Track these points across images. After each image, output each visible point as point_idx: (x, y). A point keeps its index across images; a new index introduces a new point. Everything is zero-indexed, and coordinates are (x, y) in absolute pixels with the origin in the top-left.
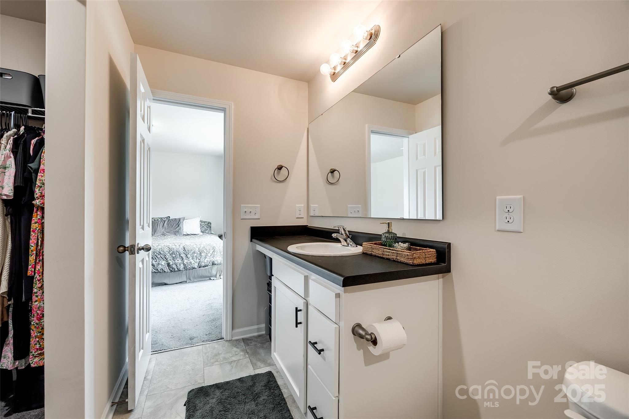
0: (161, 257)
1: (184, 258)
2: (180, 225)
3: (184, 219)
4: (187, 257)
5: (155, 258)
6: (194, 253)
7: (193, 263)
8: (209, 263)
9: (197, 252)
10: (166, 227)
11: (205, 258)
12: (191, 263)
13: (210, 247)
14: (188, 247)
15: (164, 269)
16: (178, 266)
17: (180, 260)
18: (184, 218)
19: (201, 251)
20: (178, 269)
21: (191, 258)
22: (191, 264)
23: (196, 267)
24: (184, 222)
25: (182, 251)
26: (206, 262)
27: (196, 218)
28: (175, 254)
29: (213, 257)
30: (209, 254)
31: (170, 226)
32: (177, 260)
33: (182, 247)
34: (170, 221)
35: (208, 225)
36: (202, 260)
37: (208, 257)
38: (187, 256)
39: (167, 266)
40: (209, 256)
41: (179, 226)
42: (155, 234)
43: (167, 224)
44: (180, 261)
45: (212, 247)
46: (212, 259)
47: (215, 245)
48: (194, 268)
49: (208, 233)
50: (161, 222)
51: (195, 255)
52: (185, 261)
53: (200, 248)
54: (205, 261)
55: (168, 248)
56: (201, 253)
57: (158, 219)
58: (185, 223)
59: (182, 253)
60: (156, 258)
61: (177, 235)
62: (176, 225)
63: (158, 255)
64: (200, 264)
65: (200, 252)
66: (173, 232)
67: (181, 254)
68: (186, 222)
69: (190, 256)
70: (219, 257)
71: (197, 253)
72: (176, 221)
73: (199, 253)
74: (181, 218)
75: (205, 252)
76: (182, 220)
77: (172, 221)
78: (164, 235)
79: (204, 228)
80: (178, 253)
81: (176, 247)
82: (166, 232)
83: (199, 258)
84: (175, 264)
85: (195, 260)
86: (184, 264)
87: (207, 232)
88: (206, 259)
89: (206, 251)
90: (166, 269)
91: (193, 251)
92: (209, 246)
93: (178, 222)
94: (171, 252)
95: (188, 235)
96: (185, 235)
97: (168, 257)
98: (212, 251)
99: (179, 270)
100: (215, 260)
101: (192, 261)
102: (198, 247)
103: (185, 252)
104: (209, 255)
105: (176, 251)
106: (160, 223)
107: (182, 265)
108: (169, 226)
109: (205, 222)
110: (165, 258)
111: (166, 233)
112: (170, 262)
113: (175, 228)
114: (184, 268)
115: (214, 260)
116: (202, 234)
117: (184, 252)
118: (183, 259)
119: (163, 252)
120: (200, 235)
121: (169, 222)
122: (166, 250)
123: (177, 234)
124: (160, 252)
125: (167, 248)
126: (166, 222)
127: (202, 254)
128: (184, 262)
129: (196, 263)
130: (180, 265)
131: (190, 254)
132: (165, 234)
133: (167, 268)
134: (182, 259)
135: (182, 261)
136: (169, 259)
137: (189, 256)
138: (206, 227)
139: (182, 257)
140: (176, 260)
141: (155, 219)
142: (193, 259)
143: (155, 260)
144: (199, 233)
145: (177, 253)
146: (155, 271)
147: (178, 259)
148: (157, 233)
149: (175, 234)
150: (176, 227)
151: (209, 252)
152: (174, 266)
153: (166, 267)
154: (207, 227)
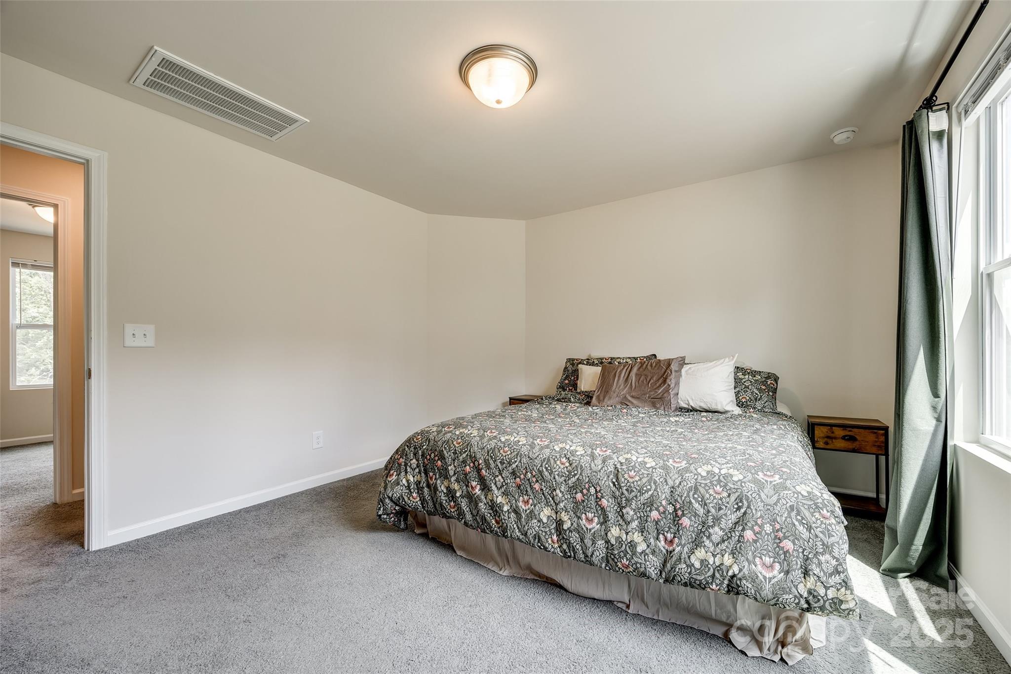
0: (542, 490)
1: (611, 516)
2: (668, 381)
3: (682, 362)
4: (622, 517)
5: (527, 491)
6: (650, 504)
7: (639, 549)
8: (713, 576)
9: (664, 503)
10: (633, 384)
11: (697, 543)
12: (633, 545)
13: (725, 494)
14: (632, 473)
15: (543, 538)
16: (588, 542)
17: (596, 519)
18: (683, 358)
19: (678, 506)
20: (586, 556)
21: (635, 524)
22: (634, 553)
23: (653, 572)
24: (683, 371)
25: (606, 484)
26: (697, 565)
27: (721, 359)
28: (582, 492)
29: (733, 553)
30: (717, 529)
31: (643, 382)
32: (587, 519)
33: (611, 469)
34: (645, 366)
35: (764, 383)
36: (678, 549)
37: (707, 543)
38: (624, 511)
39: (553, 531)
40: (716, 538)
41: (665, 381)
42: (606, 400)
43: (636, 375)
44: (594, 524)
45: (733, 498)
46: (728, 560)
47: (749, 488)
48: (644, 575)
49: (762, 411)
50: (623, 369)
51: (655, 514)
52: (615, 532)
53: (679, 490)
54: (693, 559)
55: (567, 464)
56: (680, 513)
57: (628, 360)
58: (687, 374)
59: (607, 492)
60: (529, 490)
61: (658, 409)
62: (659, 379)
63: (534, 480)
64: (669, 565)
65: (675, 510)
66: (649, 398)
67: (602, 497)
68: (690, 371)
69: (632, 513)
70: (768, 560)
71: (661, 509)
72: (658, 368)
73: (670, 509)
74: (673, 359)
75: (696, 515)
76: (677, 365)
77: (649, 367)
78: (625, 403)
79: (749, 393)
80: (592, 490)
81: (593, 465)
82: (633, 397)
83: (669, 536)
84: (579, 532)
85: (652, 540)
86: (606, 542)
87: (759, 405)
88: (700, 553)
89: (701, 511)
90: (550, 540)
91: (647, 496)
92: (718, 488)
93: (663, 370)
94: (573, 480)
95: (694, 410)
96: (685, 408)
97: (560, 495)
98: (733, 518)
99: (588, 561)
100: (745, 571)
101: (637, 537)
102: (670, 483)
103: (617, 493)
104: (717, 533)
105: (589, 481)
106: (621, 372)
107: (600, 543)
108: (641, 379)
109: (754, 373)
110: (553, 499)
111: (630, 398)
112: (564, 517)
113: (655, 387)
114: (608, 562)
115: (736, 569)
116: (737, 411)
117: (614, 489)
118: (605, 521)
119: (550, 474)
120: (729, 415)
121: (641, 369)
122: (561, 465)
123: (658, 406)
124: (541, 472)
125: (564, 460)
126: (635, 370)
127: (685, 521)
128: (609, 534)
129: (653, 552)
130: (594, 543)
131: (633, 506)
132: (629, 401)
133: (555, 538)
134: (602, 520)
135: (602, 524)
136: (562, 505)
137: (629, 512)
138: (757, 389)
139: (603, 509)
140: (583, 516)
141: (622, 361)
142: (642, 532)
143: (526, 498)
144: (727, 408)
145: (588, 490)
146: (519, 534)
147: (590, 515)
148: (610, 398)
149: (654, 405)
150: (658, 385)
151: (717, 520)
152: (574, 538)
153: (551, 534)
154: (760, 390)
